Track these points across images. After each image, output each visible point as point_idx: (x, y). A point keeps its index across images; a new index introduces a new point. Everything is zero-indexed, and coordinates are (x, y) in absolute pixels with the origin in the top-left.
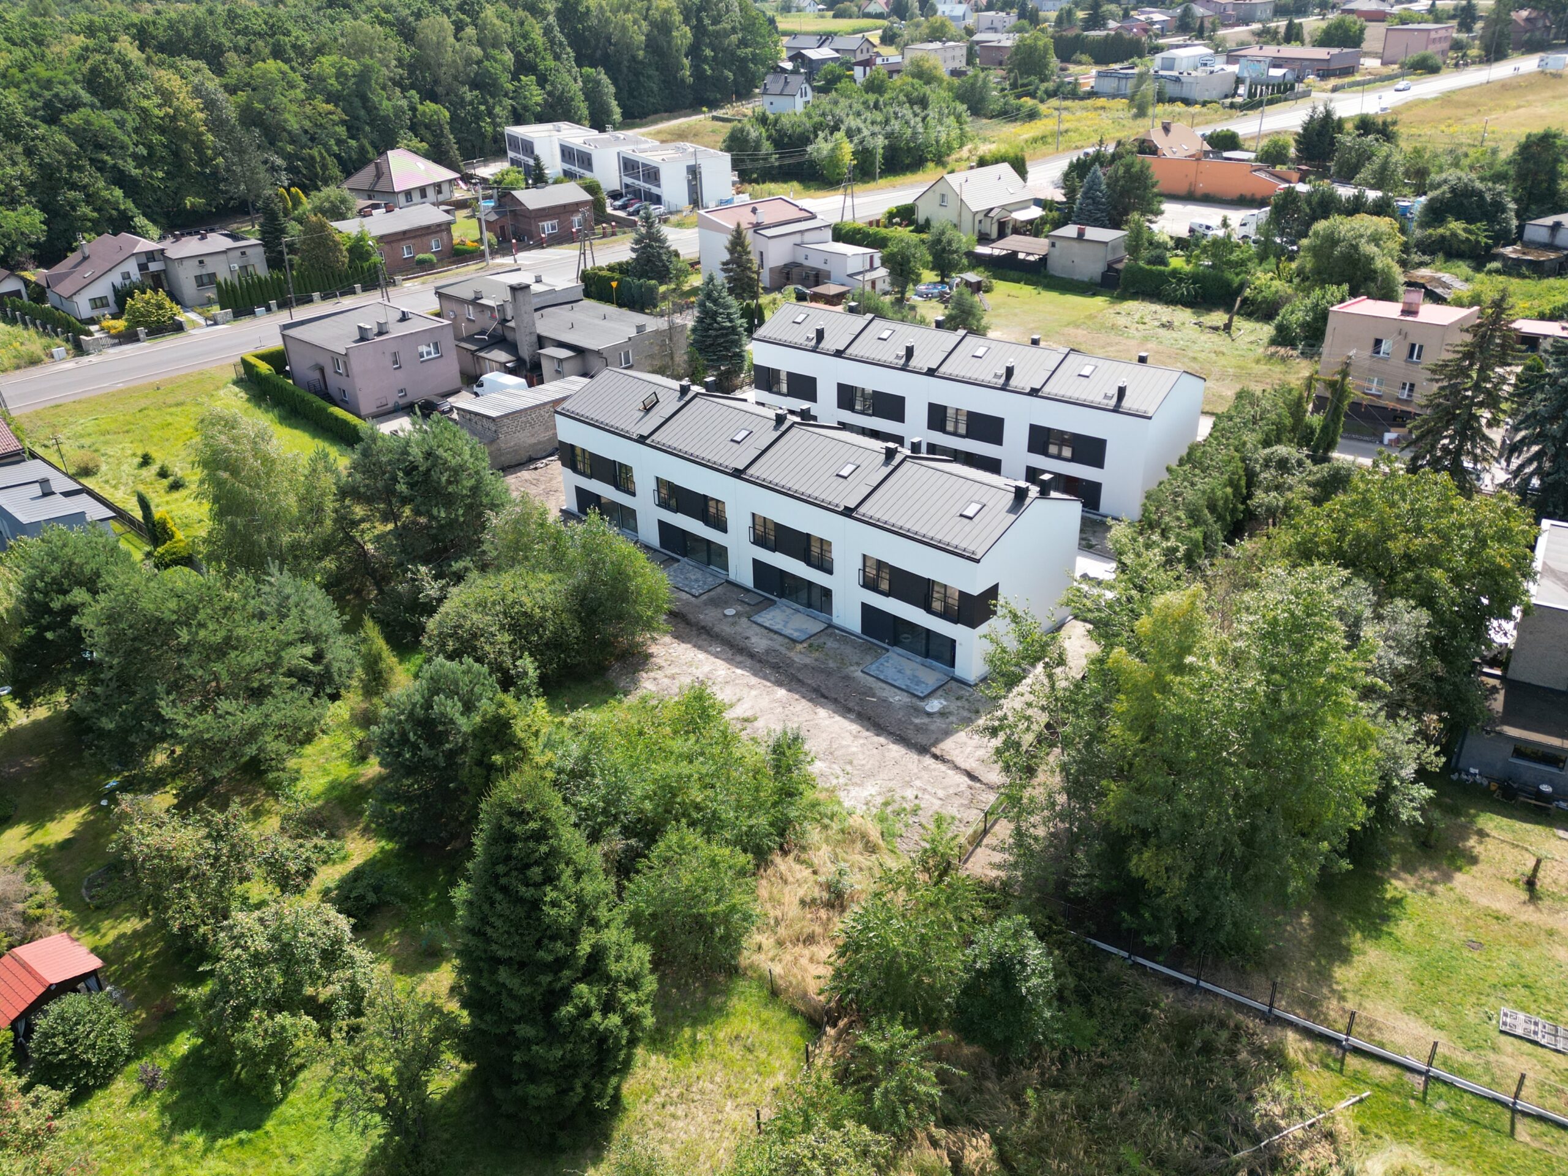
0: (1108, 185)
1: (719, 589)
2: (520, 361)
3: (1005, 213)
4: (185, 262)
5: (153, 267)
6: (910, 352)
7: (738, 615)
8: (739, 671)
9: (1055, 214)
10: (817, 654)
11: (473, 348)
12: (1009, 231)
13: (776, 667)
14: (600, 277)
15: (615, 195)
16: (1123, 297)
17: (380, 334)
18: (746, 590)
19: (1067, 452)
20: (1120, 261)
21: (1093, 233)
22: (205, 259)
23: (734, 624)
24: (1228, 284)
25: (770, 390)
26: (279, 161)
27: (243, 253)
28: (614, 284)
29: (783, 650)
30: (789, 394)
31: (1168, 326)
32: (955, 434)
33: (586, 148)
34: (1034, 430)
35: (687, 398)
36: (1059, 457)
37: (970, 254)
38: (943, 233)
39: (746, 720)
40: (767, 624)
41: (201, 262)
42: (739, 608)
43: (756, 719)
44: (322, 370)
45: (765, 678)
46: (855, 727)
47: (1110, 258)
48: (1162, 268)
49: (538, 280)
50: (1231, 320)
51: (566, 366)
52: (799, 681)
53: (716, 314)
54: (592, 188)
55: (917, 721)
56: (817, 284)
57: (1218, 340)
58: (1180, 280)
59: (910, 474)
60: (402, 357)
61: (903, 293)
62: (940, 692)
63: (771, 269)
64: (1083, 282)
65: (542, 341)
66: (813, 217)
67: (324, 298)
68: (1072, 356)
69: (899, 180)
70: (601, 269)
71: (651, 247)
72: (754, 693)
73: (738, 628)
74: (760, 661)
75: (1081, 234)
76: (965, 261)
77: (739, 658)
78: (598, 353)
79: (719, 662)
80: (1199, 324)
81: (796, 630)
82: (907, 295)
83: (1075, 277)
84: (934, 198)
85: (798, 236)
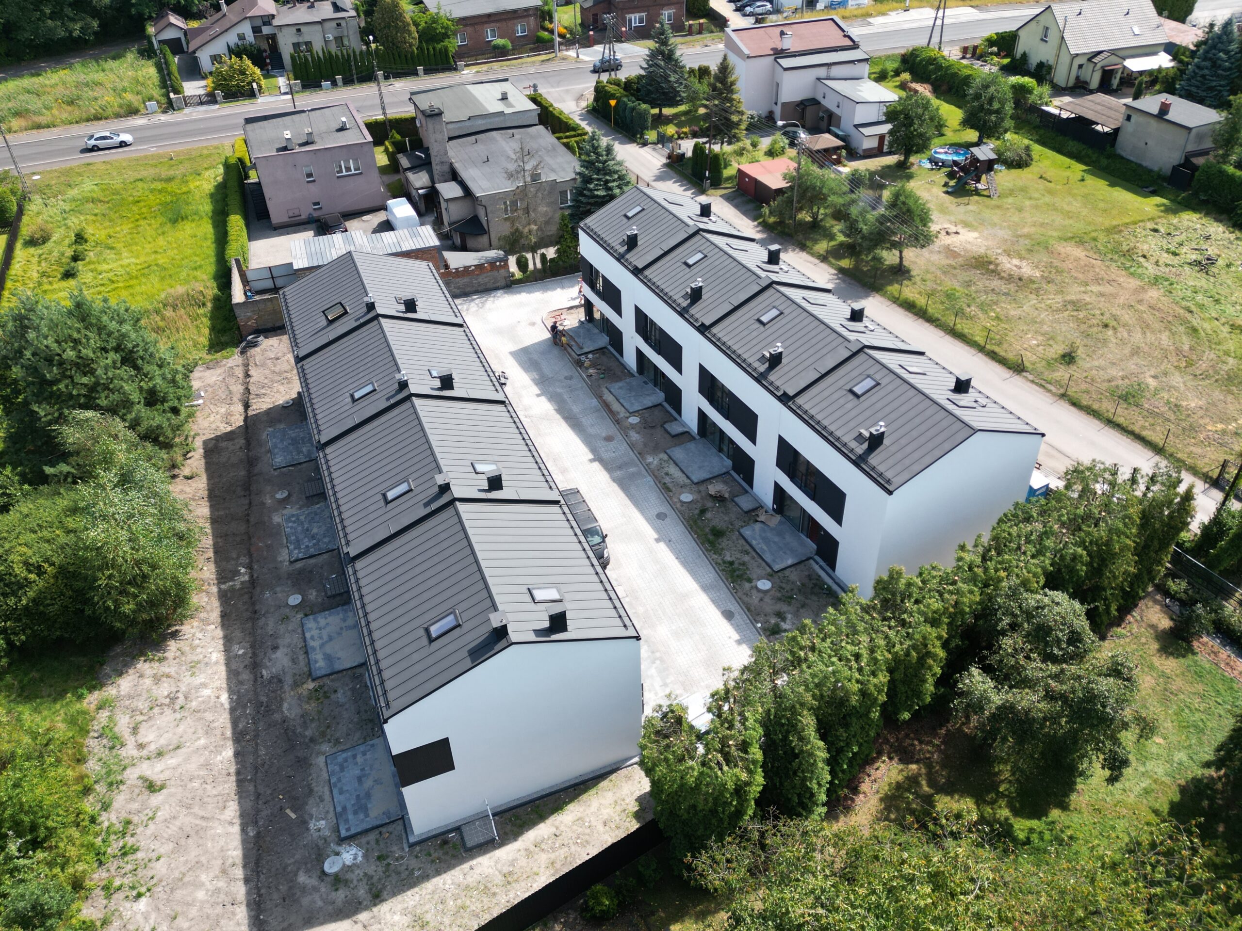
2: (433, 188)
3: (1114, 59)
4: (284, 30)
5: (266, 30)
6: (697, 295)
7: (300, 607)
10: (311, 706)
11: (407, 165)
13: (258, 709)
17: (306, 144)
20: (1203, 154)
22: (303, 29)
23: (283, 620)
28: (613, 103)
29: (288, 683)
30: (604, 299)
31: (1205, 264)
34: (782, 443)
40: (309, 635)
41: (299, 30)
42: (310, 596)
47: (1190, 148)
49: (503, 98)
60: (316, 172)
61: (907, 157)
62: (371, 836)
63: (784, 104)
64: (1150, 171)
65: (451, 174)
66: (855, 46)
67: (385, 78)
68: (861, 357)
72: (202, 741)
73: (282, 628)
75: (1164, 109)
77: (246, 676)
81: (327, 657)
82: (912, 160)
83: (1144, 164)
84: (1035, 30)
85: (824, 69)
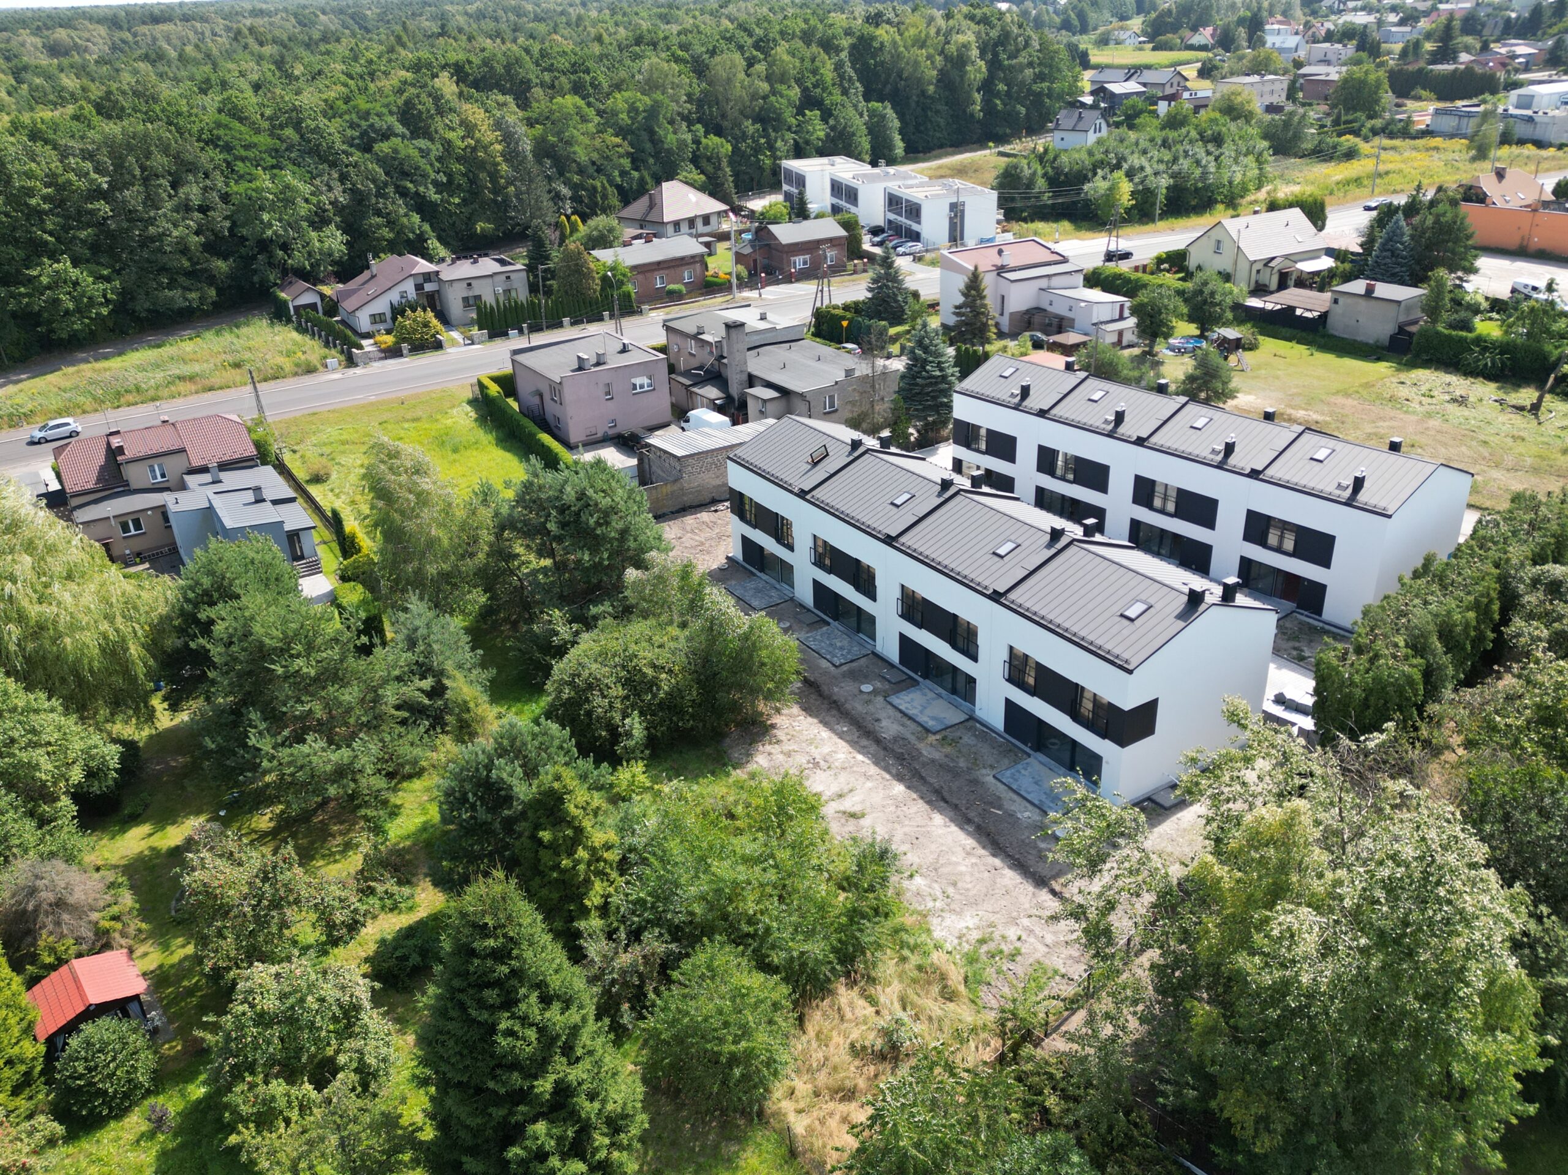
0: (1412, 237)
1: (863, 660)
2: (729, 398)
3: (1288, 263)
4: (455, 285)
5: (429, 287)
6: (1120, 417)
7: (875, 692)
8: (860, 757)
9: (1347, 266)
10: (948, 750)
11: (688, 382)
12: (1291, 283)
13: (900, 758)
14: (833, 316)
15: (875, 231)
16: (1412, 365)
17: (598, 364)
18: (891, 665)
19: (1289, 544)
20: (1415, 322)
21: (1383, 290)
22: (473, 282)
23: (868, 702)
24: (1543, 357)
25: (968, 446)
26: (565, 191)
27: (508, 278)
28: (845, 323)
29: (912, 739)
30: (988, 452)
31: (1461, 401)
32: (1162, 511)
33: (854, 183)
34: (1252, 516)
35: (856, 454)
36: (1279, 550)
37: (1237, 307)
38: (1205, 283)
39: (853, 815)
40: (902, 707)
41: (469, 285)
42: (879, 685)
43: (863, 816)
44: (541, 396)
45: (886, 769)
46: (970, 842)
47: (1402, 318)
48: (1464, 334)
49: (763, 318)
50: (1540, 399)
51: (770, 407)
52: (922, 778)
53: (925, 362)
54: (850, 225)
55: (1041, 845)
56: (1059, 332)
57: (1522, 423)
58: (1485, 349)
59: (1073, 560)
60: (615, 389)
61: (1151, 346)
63: (1012, 314)
64: (1367, 344)
65: (752, 380)
66: (1065, 260)
67: (573, 324)
68: (1306, 436)
69: (1182, 222)
70: (836, 307)
71: (887, 287)
72: (869, 784)
73: (871, 708)
74: (885, 749)
75: (1370, 291)
76: (1229, 315)
77: (864, 742)
78: (802, 396)
79: (842, 744)
80: (1500, 402)
81: (933, 718)
82: (1157, 349)
83: (1359, 339)
84: (1209, 244)
85: (1045, 280)
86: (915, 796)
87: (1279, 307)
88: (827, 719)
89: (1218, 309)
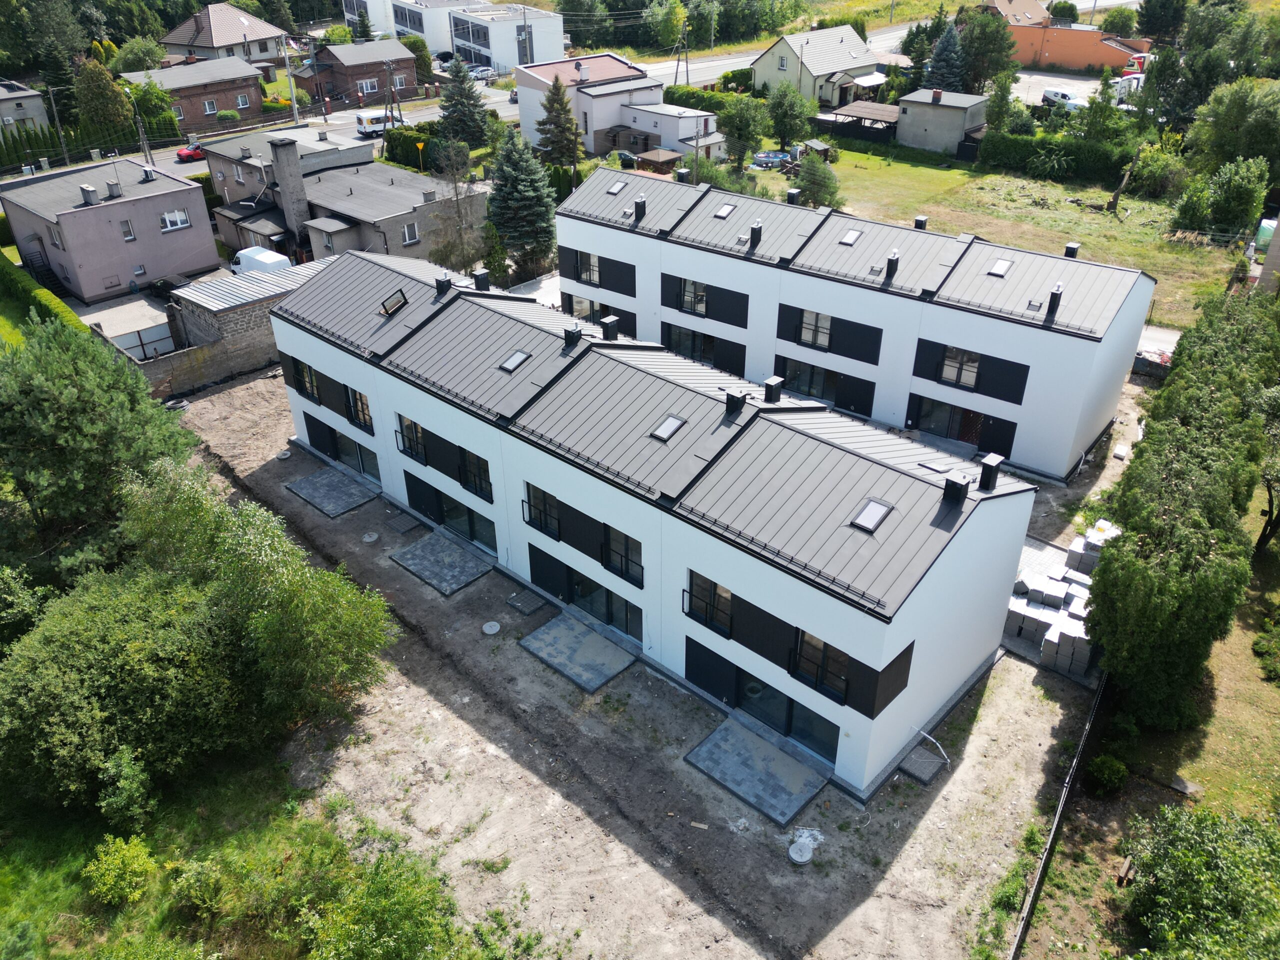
0: (963, 47)
1: (483, 581)
2: (287, 233)
3: (848, 78)
6: (756, 235)
7: (504, 632)
8: (492, 749)
9: (903, 79)
10: (615, 719)
11: (235, 216)
12: (851, 98)
13: (549, 743)
14: (406, 137)
15: (445, 57)
16: (983, 170)
17: (111, 197)
18: (522, 586)
19: (969, 376)
20: (979, 129)
21: (949, 98)
23: (497, 650)
24: (1107, 156)
25: (578, 279)
26: (97, 14)
27: (19, 105)
28: (420, 146)
29: (563, 706)
30: (601, 285)
31: (1041, 204)
32: (813, 346)
33: (417, 8)
34: (923, 345)
35: (445, 300)
36: (957, 384)
37: (813, 121)
38: (784, 95)
39: (491, 868)
40: (543, 654)
42: (507, 619)
44: (40, 240)
45: (532, 767)
46: (670, 891)
47: (968, 126)
48: (1029, 138)
50: (1116, 198)
51: (337, 241)
52: (585, 776)
53: (516, 181)
54: (416, 47)
55: (776, 881)
56: (646, 150)
57: (1103, 221)
58: (1050, 152)
59: (765, 440)
60: (136, 226)
62: (812, 812)
63: (596, 132)
64: (935, 153)
65: (313, 211)
66: (643, 75)
69: (733, 48)
70: (409, 128)
71: (462, 104)
72: (510, 800)
73: (500, 660)
74: (526, 729)
75: (936, 99)
76: (808, 128)
77: (496, 720)
78: (374, 226)
79: (464, 728)
80: (1077, 202)
81: (588, 667)
83: (927, 148)
84: (772, 61)
85: (626, 96)
86: (578, 812)
87: (850, 119)
88: (441, 685)
89: (797, 121)
